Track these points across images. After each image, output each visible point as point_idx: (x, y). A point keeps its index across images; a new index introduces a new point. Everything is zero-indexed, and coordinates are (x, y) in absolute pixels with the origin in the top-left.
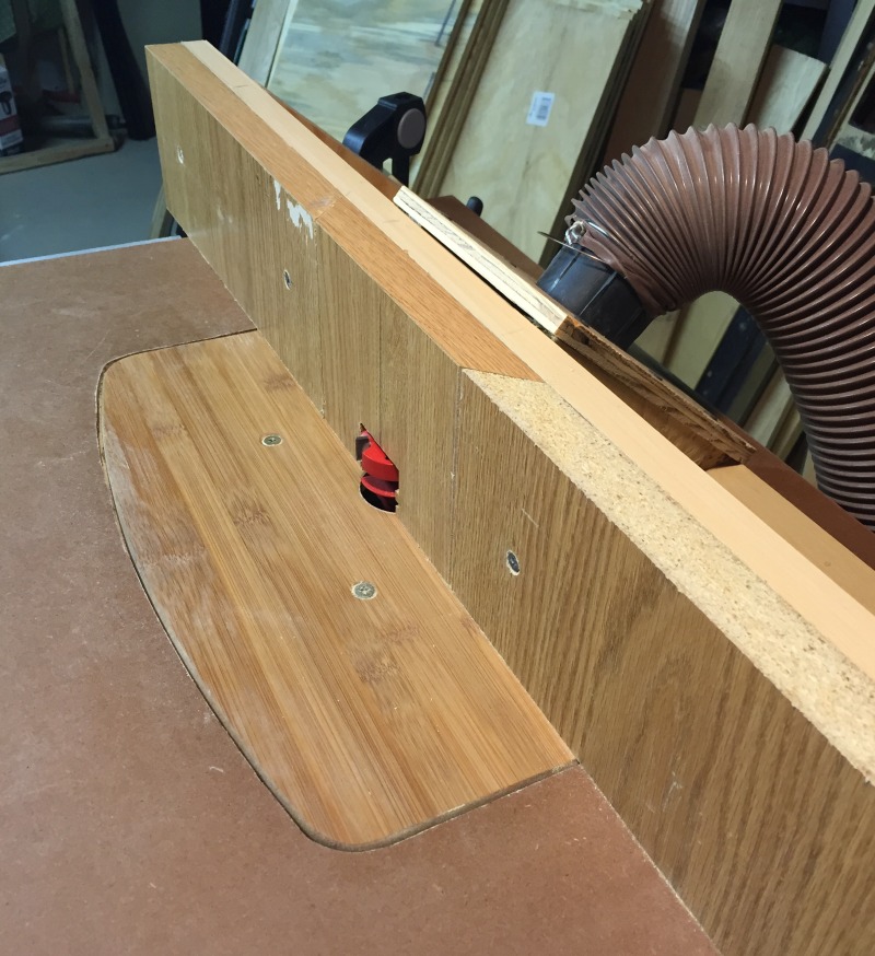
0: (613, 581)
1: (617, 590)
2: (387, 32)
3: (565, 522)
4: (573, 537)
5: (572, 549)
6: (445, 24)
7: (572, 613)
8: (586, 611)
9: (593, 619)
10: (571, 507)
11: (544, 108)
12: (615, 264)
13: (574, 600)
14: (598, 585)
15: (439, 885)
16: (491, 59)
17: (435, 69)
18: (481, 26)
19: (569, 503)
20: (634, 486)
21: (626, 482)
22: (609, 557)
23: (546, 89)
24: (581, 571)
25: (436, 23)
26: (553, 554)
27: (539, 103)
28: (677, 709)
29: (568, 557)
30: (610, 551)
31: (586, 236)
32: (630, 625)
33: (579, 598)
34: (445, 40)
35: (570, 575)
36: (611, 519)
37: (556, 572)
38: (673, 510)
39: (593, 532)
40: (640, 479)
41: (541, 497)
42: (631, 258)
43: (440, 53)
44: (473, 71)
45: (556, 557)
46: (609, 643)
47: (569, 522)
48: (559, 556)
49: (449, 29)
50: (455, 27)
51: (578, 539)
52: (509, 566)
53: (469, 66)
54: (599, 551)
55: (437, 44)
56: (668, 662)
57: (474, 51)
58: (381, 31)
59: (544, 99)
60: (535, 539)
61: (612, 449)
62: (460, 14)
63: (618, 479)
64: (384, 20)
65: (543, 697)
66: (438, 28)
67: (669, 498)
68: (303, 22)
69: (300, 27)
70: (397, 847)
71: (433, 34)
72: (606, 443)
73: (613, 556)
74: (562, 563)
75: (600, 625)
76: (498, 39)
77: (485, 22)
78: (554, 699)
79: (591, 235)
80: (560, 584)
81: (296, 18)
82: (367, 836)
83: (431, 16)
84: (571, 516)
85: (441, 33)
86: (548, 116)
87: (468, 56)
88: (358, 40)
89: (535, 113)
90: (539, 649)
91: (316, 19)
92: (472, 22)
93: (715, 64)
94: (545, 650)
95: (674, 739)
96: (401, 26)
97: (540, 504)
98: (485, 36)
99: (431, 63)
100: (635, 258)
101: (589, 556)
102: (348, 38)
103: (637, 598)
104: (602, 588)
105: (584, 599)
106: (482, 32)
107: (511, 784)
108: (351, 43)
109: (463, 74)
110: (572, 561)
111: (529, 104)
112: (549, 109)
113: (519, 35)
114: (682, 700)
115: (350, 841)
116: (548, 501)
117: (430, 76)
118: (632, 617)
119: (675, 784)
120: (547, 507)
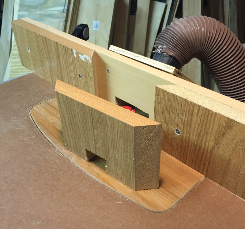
0: (216, 127)
1: (218, 128)
2: (48, 11)
3: (197, 116)
4: (200, 119)
5: (200, 122)
6: (64, 7)
7: (201, 139)
8: (207, 137)
9: (209, 139)
10: (199, 112)
11: (97, 25)
12: (173, 55)
13: (202, 135)
14: (211, 129)
15: (189, 214)
16: (79, 14)
17: (64, 19)
18: (75, 6)
19: (198, 111)
20: (214, 103)
21: (212, 103)
22: (214, 121)
23: (96, 20)
24: (204, 127)
25: (62, 7)
26: (193, 125)
27: (95, 24)
28: (241, 153)
29: (199, 125)
30: (214, 119)
31: (163, 49)
32: (223, 136)
33: (203, 134)
34: (65, 11)
35: (200, 129)
36: (214, 111)
37: (194, 130)
38: (226, 106)
39: (208, 116)
40: (214, 101)
41: (188, 112)
42: (177, 52)
43: (65, 15)
44: (75, 18)
45: (194, 126)
46: (215, 143)
47: (199, 116)
48: (195, 126)
49: (66, 8)
50: (68, 7)
51: (202, 119)
52: (176, 133)
53: (73, 17)
54: (210, 121)
55: (63, 12)
56: (237, 142)
57: (74, 13)
58: (46, 11)
59: (96, 23)
60: (186, 123)
61: (203, 96)
62: (68, 3)
63: (209, 102)
64: (47, 8)
65: (191, 164)
66: (63, 8)
67: (224, 104)
68: (22, 12)
69: (21, 13)
70: (174, 208)
71: (61, 10)
72: (201, 95)
73: (216, 121)
74: (197, 127)
75: (212, 139)
76: (80, 9)
77: (75, 5)
78: (195, 163)
79: (164, 49)
80: (196, 133)
81: (19, 11)
82: (166, 208)
83: (60, 5)
84: (199, 114)
85: (64, 9)
86: (98, 27)
87: (73, 14)
88: (40, 14)
89: (95, 27)
90: (189, 152)
91: (26, 10)
92: (72, 5)
93: (138, 7)
94: (191, 151)
95: (240, 161)
96: (52, 9)
97: (187, 114)
98: (76, 8)
99: (63, 18)
100: (178, 52)
101: (207, 123)
102: (37, 14)
103: (225, 129)
104: (212, 129)
105: (205, 134)
106: (75, 7)
107: (193, 186)
108: (38, 16)
109: (72, 20)
110: (200, 126)
111: (92, 25)
112: (98, 25)
113: (85, 7)
114: (243, 150)
115: (162, 210)
116: (190, 112)
117: (63, 21)
118: (223, 134)
119: (241, 172)
120: (190, 114)
